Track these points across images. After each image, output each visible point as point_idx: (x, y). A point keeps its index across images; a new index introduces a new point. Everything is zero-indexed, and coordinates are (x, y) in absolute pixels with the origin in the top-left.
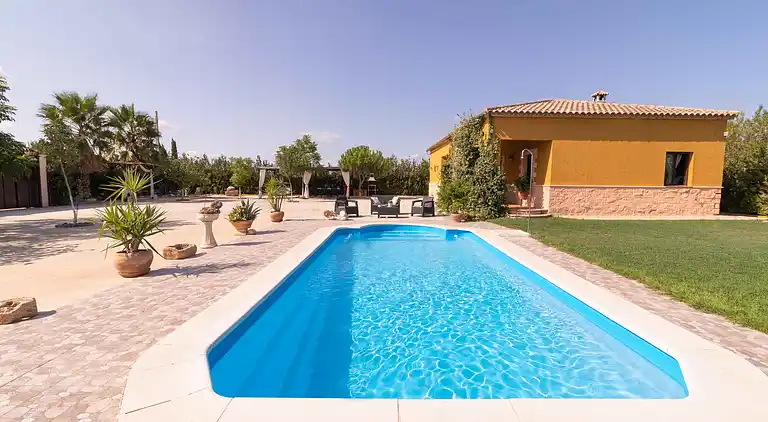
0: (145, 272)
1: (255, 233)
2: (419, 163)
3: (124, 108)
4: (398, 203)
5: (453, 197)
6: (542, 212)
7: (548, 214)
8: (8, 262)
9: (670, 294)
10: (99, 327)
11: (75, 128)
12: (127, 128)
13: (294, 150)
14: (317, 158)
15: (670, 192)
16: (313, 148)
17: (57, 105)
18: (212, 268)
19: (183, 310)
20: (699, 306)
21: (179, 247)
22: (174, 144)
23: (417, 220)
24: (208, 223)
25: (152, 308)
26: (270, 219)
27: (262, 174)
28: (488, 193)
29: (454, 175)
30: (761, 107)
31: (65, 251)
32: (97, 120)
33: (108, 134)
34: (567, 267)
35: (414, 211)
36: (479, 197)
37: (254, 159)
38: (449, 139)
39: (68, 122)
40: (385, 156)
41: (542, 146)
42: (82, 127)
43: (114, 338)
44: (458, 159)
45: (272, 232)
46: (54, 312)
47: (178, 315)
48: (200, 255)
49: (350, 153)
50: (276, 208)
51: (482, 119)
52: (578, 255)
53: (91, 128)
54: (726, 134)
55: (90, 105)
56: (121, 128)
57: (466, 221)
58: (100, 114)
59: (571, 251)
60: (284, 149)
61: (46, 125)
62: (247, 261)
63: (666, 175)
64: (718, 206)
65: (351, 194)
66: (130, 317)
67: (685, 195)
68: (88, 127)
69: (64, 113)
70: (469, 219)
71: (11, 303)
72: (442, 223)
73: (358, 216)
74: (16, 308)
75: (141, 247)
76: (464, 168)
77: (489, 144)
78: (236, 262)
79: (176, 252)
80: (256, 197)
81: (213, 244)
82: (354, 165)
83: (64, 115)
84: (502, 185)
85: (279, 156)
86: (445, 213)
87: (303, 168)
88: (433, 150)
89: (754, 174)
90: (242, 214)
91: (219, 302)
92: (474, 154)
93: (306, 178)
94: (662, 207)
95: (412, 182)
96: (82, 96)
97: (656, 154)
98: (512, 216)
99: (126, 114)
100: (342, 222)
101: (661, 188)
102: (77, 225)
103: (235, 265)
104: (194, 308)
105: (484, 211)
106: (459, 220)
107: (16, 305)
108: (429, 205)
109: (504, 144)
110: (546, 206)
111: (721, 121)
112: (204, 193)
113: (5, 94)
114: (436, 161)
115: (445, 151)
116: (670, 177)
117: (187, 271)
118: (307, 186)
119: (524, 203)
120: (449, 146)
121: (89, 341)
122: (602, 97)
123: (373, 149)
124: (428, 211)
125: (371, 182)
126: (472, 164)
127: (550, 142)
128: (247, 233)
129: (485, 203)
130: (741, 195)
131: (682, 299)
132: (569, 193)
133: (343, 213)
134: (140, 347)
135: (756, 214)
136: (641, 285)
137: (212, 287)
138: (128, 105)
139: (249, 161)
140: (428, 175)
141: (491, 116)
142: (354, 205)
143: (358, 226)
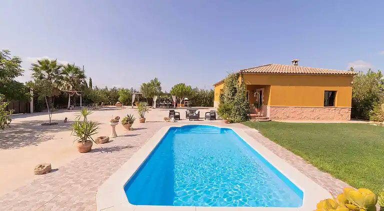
0: (89, 150)
1: (133, 129)
2: (209, 91)
3: (69, 65)
4: (199, 113)
5: (225, 110)
6: (266, 119)
7: (269, 120)
8: (27, 144)
9: (312, 163)
10: (78, 176)
11: (46, 75)
12: (70, 75)
13: (149, 85)
14: (160, 88)
15: (327, 109)
16: (158, 84)
17: (38, 64)
18: (117, 149)
19: (110, 169)
20: (322, 169)
21: (102, 138)
22: (91, 80)
23: (207, 122)
24: (114, 127)
25: (97, 168)
26: (139, 122)
27: (134, 97)
28: (241, 110)
29: (225, 100)
30: (370, 69)
31: (50, 139)
32: (57, 71)
33: (62, 78)
34: (271, 149)
35: (206, 117)
36: (237, 111)
37: (129, 89)
38: (223, 82)
39: (44, 72)
40: (193, 88)
41: (267, 87)
42: (49, 75)
43: (85, 181)
44: (227, 92)
45: (140, 129)
46: (57, 170)
47: (108, 171)
48: (111, 141)
49: (176, 86)
50: (142, 117)
51: (238, 75)
52: (278, 143)
53: (53, 75)
54: (352, 83)
55: (54, 64)
56: (67, 75)
57: (231, 123)
58: (58, 68)
59: (275, 141)
60: (145, 85)
61: (33, 74)
62: (132, 145)
63: (325, 102)
64: (350, 116)
65: (176, 106)
66: (89, 172)
67: (334, 111)
68: (52, 74)
69: (42, 68)
70: (232, 122)
71: (41, 166)
72: (219, 124)
73: (180, 119)
74: (44, 168)
75: (88, 139)
76: (230, 97)
77: (241, 86)
78: (126, 146)
79: (100, 140)
80: (131, 107)
81: (116, 136)
82: (178, 92)
83: (41, 69)
84: (247, 106)
85: (142, 88)
86: (220, 118)
87: (153, 94)
88: (216, 85)
89: (367, 100)
90: (127, 121)
91: (123, 165)
92: (234, 91)
93: (155, 99)
94: (323, 116)
95: (206, 100)
96: (50, 60)
97: (320, 92)
98: (252, 120)
99: (70, 68)
100: (173, 123)
101: (322, 108)
102: (51, 124)
103: (127, 147)
104: (114, 168)
105: (239, 118)
106: (227, 122)
107: (44, 167)
108: (213, 115)
109: (249, 87)
110: (268, 116)
111: (349, 76)
112: (105, 105)
113: (20, 64)
114: (217, 91)
115: (221, 87)
116: (326, 102)
117: (107, 150)
118: (155, 102)
119: (259, 114)
120: (223, 85)
121: (77, 182)
122: (296, 62)
123: (187, 85)
124: (213, 117)
125: (186, 100)
126: (233, 95)
127: (270, 86)
128: (130, 129)
129: (240, 114)
130: (362, 111)
131: (316, 166)
132: (279, 110)
133: (173, 118)
134: (97, 185)
135: (368, 120)
136: (301, 158)
137: (119, 158)
138: (71, 64)
139: (127, 90)
140: (214, 97)
141: (242, 74)
142: (178, 114)
143: (180, 126)
